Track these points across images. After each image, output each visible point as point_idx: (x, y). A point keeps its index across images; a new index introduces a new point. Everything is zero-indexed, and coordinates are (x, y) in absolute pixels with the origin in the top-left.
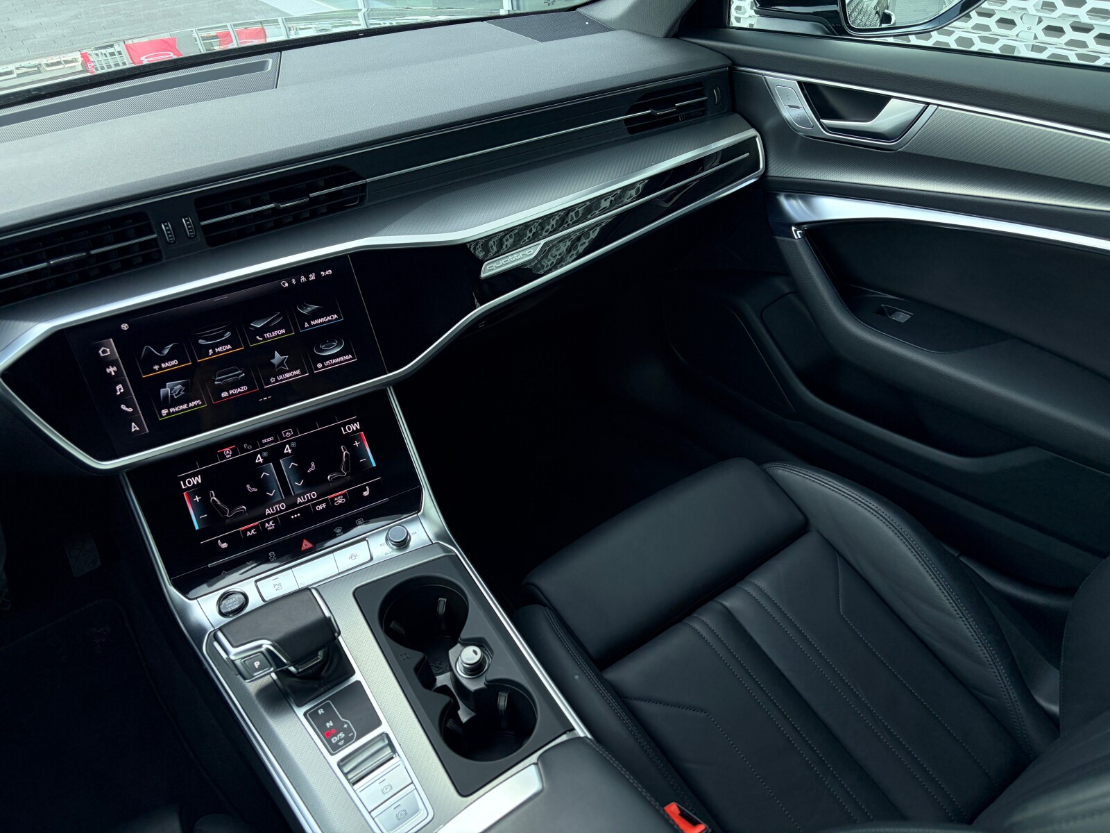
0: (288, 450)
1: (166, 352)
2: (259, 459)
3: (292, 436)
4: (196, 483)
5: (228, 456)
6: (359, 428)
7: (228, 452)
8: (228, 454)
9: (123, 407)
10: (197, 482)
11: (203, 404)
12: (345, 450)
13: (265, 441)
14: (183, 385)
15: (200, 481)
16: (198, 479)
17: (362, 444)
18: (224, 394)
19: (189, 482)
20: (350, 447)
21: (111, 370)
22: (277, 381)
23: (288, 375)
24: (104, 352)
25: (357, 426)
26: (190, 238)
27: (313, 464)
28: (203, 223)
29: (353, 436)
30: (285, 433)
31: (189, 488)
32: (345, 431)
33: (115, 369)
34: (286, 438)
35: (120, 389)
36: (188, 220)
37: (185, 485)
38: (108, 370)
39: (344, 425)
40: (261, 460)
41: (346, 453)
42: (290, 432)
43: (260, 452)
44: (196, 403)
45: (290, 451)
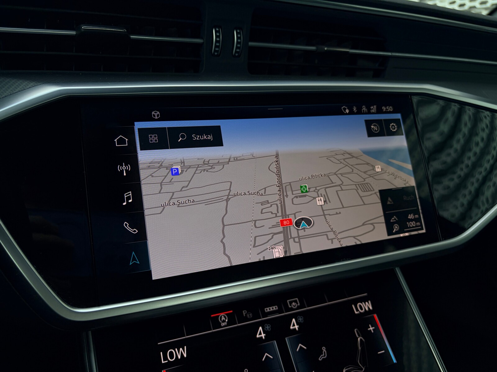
0: (294, 326)
2: (261, 334)
3: (298, 308)
4: (179, 357)
5: (223, 324)
6: (371, 308)
7: (223, 317)
8: (224, 321)
9: (126, 225)
10: (182, 355)
12: (359, 335)
13: (268, 310)
15: (185, 356)
16: (183, 352)
17: (377, 330)
19: (171, 355)
20: (365, 333)
25: (368, 306)
26: (234, 56)
27: (324, 349)
28: (251, 44)
29: (366, 318)
30: (291, 303)
31: (169, 364)
32: (357, 310)
33: (129, 168)
34: (292, 309)
35: (128, 198)
36: (239, 33)
37: (165, 358)
38: (119, 168)
39: (355, 302)
40: (263, 335)
41: (361, 340)
42: (296, 302)
43: (262, 324)
45: (296, 327)
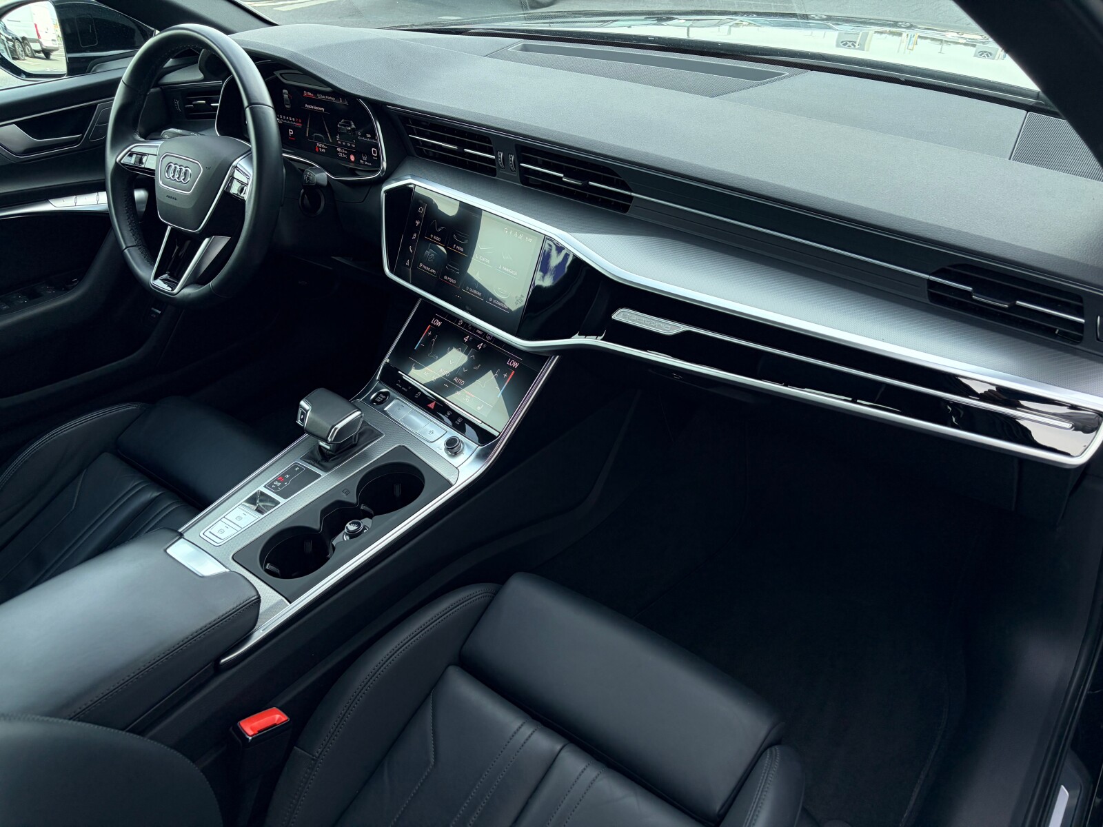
0: (480, 346)
1: (440, 230)
3: (489, 340)
4: (437, 325)
11: (435, 275)
14: (435, 255)
16: (439, 323)
17: (507, 378)
18: (445, 277)
21: (418, 222)
22: (469, 291)
23: (475, 292)
24: (421, 210)
25: (516, 365)
26: (512, 171)
28: (520, 164)
29: (509, 369)
31: (433, 325)
32: (510, 362)
34: (486, 339)
35: (415, 236)
36: (512, 157)
39: (512, 358)
40: (466, 340)
43: (470, 335)
44: (433, 271)
